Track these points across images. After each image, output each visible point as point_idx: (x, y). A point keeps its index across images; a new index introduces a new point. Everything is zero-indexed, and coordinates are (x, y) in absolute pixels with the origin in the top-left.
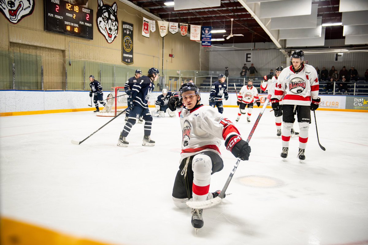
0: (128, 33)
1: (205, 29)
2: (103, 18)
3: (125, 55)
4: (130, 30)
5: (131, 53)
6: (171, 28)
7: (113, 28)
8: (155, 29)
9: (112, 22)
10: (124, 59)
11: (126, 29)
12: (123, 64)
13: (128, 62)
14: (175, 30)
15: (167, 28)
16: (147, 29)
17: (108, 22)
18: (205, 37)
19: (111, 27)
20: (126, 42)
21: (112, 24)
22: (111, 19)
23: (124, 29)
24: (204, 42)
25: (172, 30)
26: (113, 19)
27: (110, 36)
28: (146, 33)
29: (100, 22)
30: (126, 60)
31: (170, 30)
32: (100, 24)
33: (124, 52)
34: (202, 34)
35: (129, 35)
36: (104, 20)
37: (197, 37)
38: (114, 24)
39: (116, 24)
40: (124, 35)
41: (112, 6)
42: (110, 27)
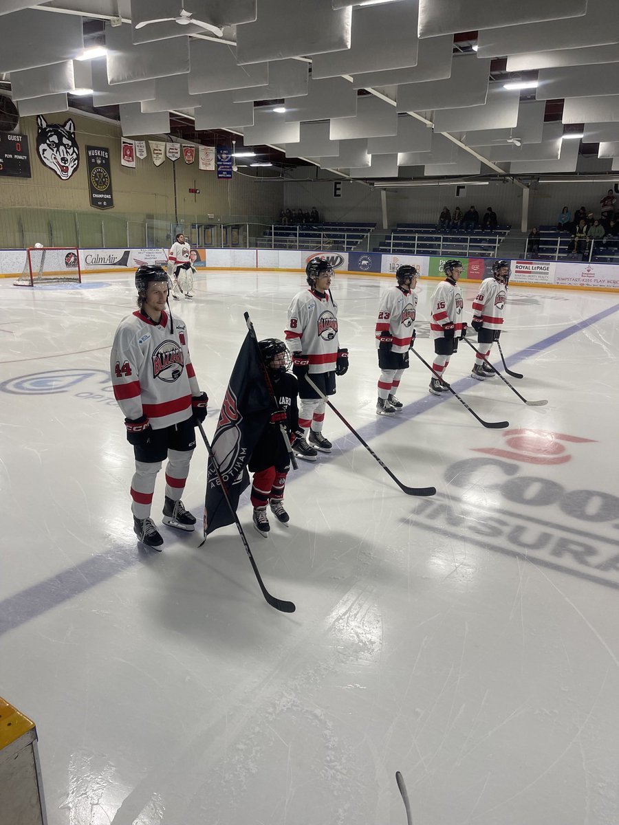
0: (99, 162)
1: (221, 152)
2: (49, 145)
3: (96, 196)
4: (103, 158)
5: (109, 191)
6: (170, 152)
7: (69, 157)
8: (145, 155)
9: (66, 148)
10: (94, 202)
11: (95, 157)
12: (94, 209)
13: (102, 207)
14: (176, 155)
15: (163, 152)
16: (131, 155)
17: (58, 150)
18: (222, 165)
19: (66, 156)
20: (96, 177)
21: (67, 152)
22: (64, 145)
23: (89, 158)
24: (220, 172)
25: (171, 155)
26: (68, 145)
27: (65, 169)
28: (128, 161)
29: (44, 150)
30: (100, 203)
31: (168, 155)
32: (43, 154)
33: (93, 190)
34: (217, 160)
35: (101, 165)
36: (50, 148)
37: (210, 164)
38: (71, 151)
39: (74, 151)
40: (91, 165)
41: (65, 125)
42: (62, 156)
